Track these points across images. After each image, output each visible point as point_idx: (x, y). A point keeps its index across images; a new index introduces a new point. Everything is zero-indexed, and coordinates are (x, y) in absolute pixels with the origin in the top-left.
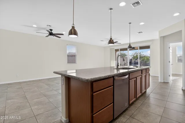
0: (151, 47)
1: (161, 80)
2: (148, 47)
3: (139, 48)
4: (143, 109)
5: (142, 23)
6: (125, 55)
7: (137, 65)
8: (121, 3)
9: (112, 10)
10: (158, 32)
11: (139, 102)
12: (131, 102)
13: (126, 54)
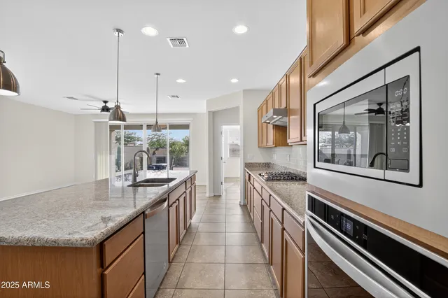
0: (191, 127)
1: (210, 192)
2: (186, 127)
3: (168, 127)
4: (194, 261)
5: (181, 81)
6: (133, 138)
7: (163, 164)
8: (144, 29)
9: (120, 34)
10: (205, 102)
11: (184, 249)
12: (172, 256)
13: (133, 135)
